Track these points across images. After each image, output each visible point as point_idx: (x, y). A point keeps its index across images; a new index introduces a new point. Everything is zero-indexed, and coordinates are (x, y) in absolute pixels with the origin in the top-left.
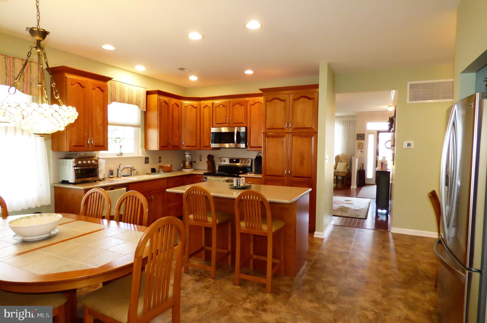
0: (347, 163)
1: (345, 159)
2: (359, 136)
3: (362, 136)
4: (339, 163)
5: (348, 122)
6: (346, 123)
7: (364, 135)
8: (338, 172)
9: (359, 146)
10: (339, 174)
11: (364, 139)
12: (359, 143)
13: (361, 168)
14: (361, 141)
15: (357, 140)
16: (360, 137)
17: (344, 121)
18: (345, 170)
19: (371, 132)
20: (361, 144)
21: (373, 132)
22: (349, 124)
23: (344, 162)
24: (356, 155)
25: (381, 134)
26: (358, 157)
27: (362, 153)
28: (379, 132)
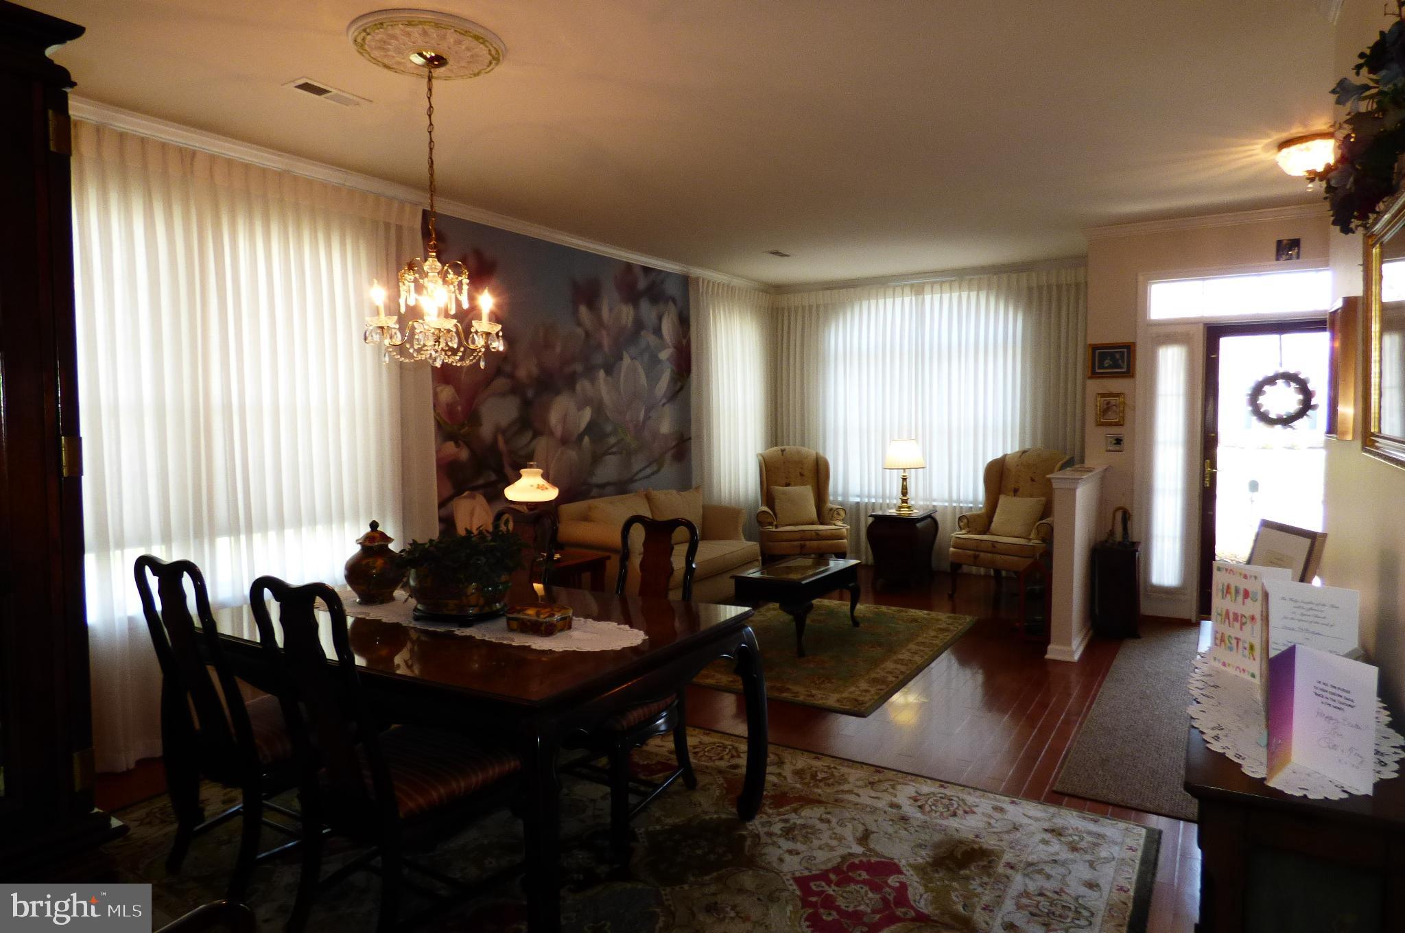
0: (1043, 499)
1: (1033, 480)
2: (1103, 357)
3: (1118, 356)
4: (1003, 500)
5: (1054, 293)
6: (1040, 294)
7: (1129, 353)
8: (994, 546)
9: (1106, 410)
10: (998, 557)
11: (1129, 373)
12: (1103, 395)
13: (1112, 533)
14: (1114, 385)
15: (1090, 378)
16: (1107, 362)
17: (1030, 289)
18: (1032, 536)
19: (1171, 333)
20: (1113, 400)
21: (1179, 329)
22: (1059, 300)
23: (1031, 496)
24: (1088, 463)
25: (1227, 344)
26: (1099, 470)
27: (1117, 447)
28: (1214, 332)
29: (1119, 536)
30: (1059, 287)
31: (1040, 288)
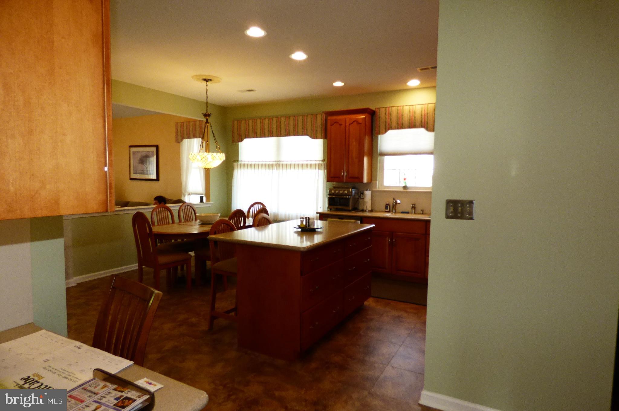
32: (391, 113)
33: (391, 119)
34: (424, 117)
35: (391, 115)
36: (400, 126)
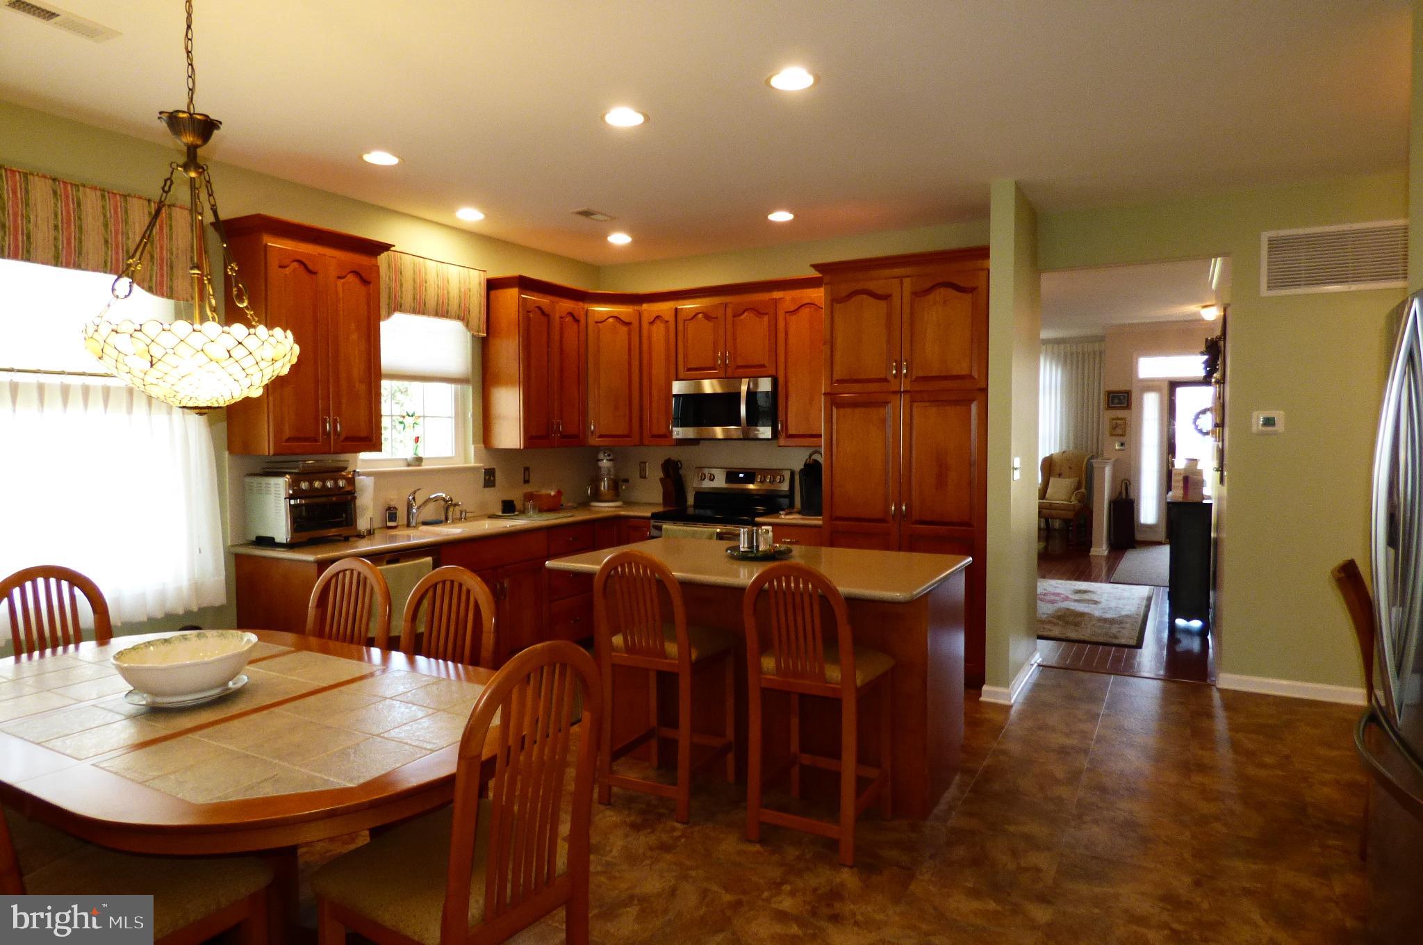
0: (1077, 479)
1: (1070, 468)
2: (1114, 398)
3: (1122, 397)
4: (1052, 480)
5: (1081, 358)
6: (1078, 357)
7: (1128, 395)
8: (1050, 505)
9: (1114, 428)
10: (1052, 511)
11: (1128, 407)
12: (1114, 419)
13: (1121, 493)
14: (1120, 413)
15: (1107, 409)
16: (1116, 401)
17: (1066, 356)
18: (1072, 499)
19: (1150, 385)
20: (1119, 422)
21: (1156, 383)
22: (1083, 363)
23: (1070, 478)
24: (1106, 455)
25: (1180, 391)
26: (1113, 460)
27: (1123, 448)
28: (1174, 385)
29: (1124, 497)
30: (1083, 354)
31: (1072, 354)
32: (401, 269)
33: (401, 285)
34: (465, 294)
35: (401, 273)
36: (419, 308)
